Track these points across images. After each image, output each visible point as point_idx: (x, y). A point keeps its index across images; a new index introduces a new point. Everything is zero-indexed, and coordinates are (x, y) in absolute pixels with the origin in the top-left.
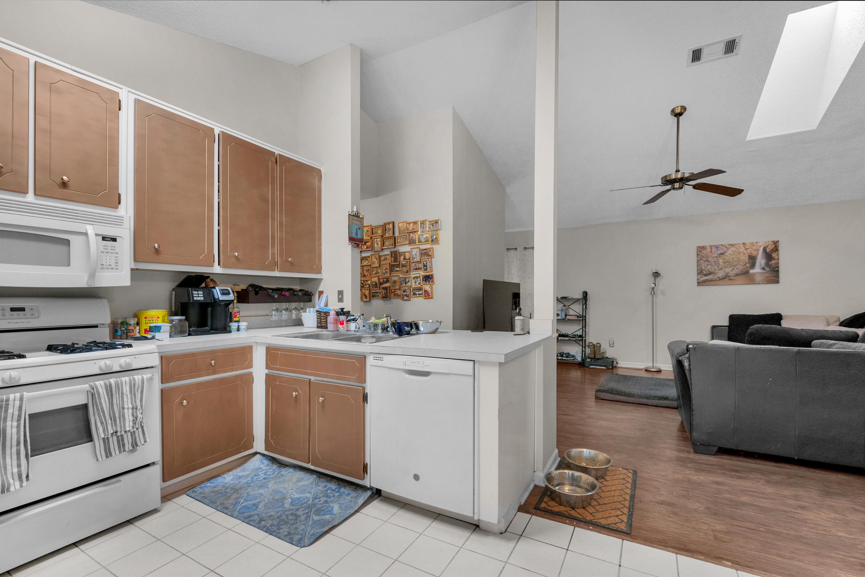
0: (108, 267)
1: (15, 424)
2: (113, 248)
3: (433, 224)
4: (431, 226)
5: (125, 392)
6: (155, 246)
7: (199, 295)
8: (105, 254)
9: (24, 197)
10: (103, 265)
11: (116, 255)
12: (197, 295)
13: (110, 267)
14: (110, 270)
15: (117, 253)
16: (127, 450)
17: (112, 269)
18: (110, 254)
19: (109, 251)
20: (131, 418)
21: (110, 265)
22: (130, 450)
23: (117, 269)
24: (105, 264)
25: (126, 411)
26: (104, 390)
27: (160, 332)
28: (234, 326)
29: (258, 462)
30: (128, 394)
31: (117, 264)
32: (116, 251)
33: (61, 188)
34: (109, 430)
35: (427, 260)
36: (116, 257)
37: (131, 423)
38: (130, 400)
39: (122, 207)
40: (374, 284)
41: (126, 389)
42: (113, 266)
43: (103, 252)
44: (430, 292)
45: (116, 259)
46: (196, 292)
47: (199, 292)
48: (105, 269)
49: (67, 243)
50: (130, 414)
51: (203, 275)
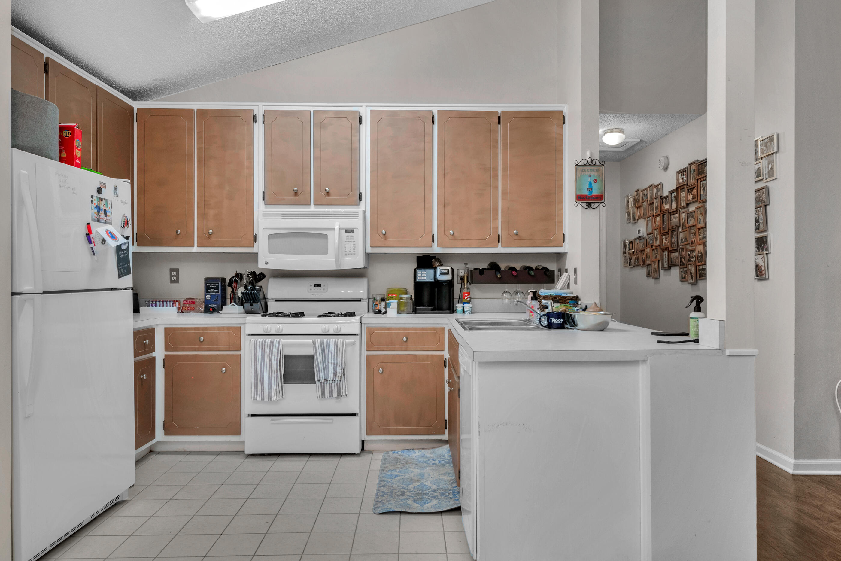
0: (349, 253)
1: (276, 358)
2: (352, 238)
3: (767, 142)
4: (765, 148)
5: (330, 350)
6: (382, 232)
7: (423, 275)
8: (347, 243)
9: (309, 208)
10: (346, 252)
11: (354, 243)
12: (420, 275)
13: (350, 253)
14: (350, 255)
15: (354, 242)
16: (334, 396)
17: (351, 254)
18: (350, 243)
19: (350, 240)
20: (333, 371)
21: (350, 252)
22: (335, 397)
23: (354, 254)
24: (347, 250)
25: (330, 364)
26: (320, 346)
27: (390, 308)
28: (459, 307)
29: (447, 450)
30: (333, 352)
31: (354, 250)
32: (354, 240)
33: (326, 197)
34: (321, 377)
35: (759, 210)
36: (354, 245)
37: (332, 375)
38: (333, 357)
39: (362, 203)
40: (700, 255)
41: (332, 348)
42: (352, 252)
43: (346, 242)
44: (763, 268)
45: (354, 246)
46: (420, 273)
47: (423, 272)
48: (347, 255)
49: (325, 236)
50: (332, 368)
51: (429, 256)
